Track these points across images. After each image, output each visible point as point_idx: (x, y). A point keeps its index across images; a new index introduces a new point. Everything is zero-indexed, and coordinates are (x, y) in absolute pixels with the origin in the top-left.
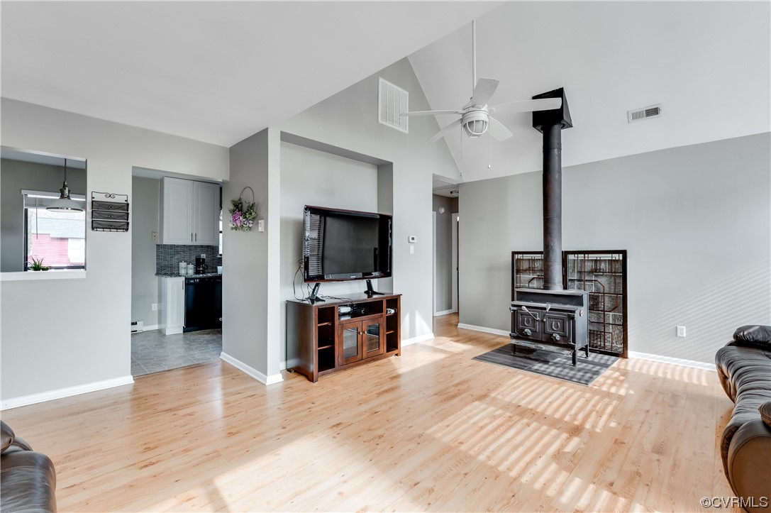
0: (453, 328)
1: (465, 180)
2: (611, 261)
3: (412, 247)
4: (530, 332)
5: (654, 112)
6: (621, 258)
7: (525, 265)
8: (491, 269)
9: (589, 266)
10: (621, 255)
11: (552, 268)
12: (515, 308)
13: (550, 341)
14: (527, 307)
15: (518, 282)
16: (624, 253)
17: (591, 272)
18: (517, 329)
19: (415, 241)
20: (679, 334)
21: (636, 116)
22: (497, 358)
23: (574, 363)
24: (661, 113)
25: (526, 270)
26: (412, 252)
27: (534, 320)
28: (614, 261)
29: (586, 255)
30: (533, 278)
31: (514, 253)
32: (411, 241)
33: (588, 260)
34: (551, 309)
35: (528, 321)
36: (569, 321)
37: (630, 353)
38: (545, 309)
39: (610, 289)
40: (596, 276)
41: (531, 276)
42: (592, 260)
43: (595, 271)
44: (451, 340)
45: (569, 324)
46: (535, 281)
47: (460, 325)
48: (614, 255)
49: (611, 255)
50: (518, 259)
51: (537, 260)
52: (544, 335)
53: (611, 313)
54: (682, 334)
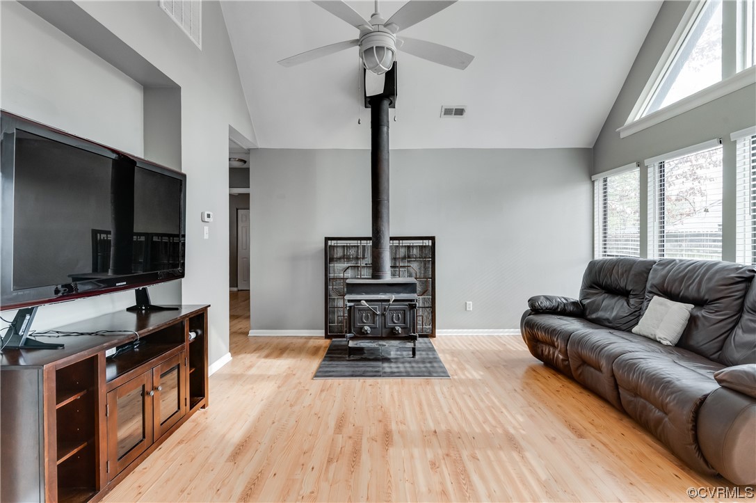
0: (242, 338)
1: (260, 145)
2: (422, 247)
3: (206, 229)
4: (369, 329)
5: (460, 112)
6: (430, 244)
7: (339, 253)
8: (295, 259)
9: (402, 252)
10: (430, 241)
11: (383, 255)
12: (352, 304)
13: (392, 335)
14: (367, 301)
15: (331, 272)
16: (433, 239)
17: (404, 258)
18: (354, 327)
19: (211, 220)
20: (468, 309)
21: (448, 112)
22: (339, 369)
23: (414, 354)
24: (465, 114)
25: (340, 259)
26: (206, 237)
27: (374, 314)
28: (425, 246)
29: (401, 241)
30: (348, 268)
31: (327, 239)
32: (206, 219)
33: (402, 246)
34: (395, 301)
35: (367, 318)
36: (410, 310)
37: (438, 332)
38: (388, 301)
39: (420, 273)
40: (409, 262)
41: (346, 265)
42: (405, 246)
43: (408, 257)
44: (259, 357)
45: (410, 314)
46: (349, 271)
47: (252, 333)
48: (424, 241)
49: (421, 241)
50: (331, 246)
51: (352, 246)
52: (384, 330)
53: (421, 297)
54: (470, 308)
